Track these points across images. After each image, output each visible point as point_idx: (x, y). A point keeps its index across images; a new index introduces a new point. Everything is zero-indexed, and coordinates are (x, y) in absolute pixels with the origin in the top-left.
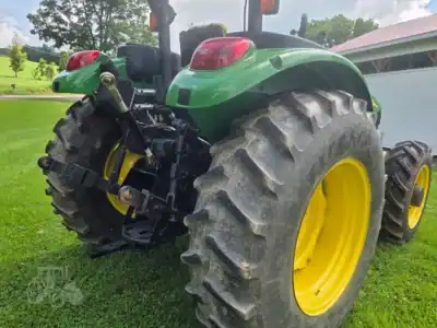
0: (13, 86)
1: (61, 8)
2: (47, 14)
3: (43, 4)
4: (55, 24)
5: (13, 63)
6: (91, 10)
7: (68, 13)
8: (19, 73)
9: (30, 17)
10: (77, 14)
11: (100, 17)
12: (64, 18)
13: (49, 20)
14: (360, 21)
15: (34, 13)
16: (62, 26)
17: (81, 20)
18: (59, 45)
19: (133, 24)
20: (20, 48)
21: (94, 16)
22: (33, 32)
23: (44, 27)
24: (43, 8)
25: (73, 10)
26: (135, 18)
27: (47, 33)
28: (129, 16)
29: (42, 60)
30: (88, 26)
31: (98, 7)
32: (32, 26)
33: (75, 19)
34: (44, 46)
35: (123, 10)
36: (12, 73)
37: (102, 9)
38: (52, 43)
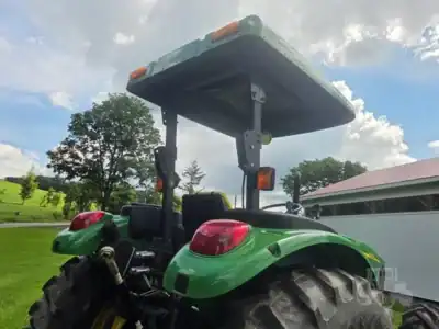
0: (17, 214)
1: (78, 147)
2: (65, 152)
3: (64, 143)
4: (71, 160)
5: (23, 192)
6: (106, 148)
7: (85, 151)
8: (27, 201)
9: (49, 153)
10: (93, 152)
11: (113, 155)
12: (80, 154)
13: (66, 156)
14: (348, 165)
15: (55, 150)
16: (77, 161)
17: (95, 157)
18: (70, 177)
19: (141, 161)
20: (34, 178)
21: (108, 154)
22: (49, 166)
23: (60, 162)
24: (63, 146)
25: (90, 149)
26: (144, 155)
27: (61, 167)
28: (139, 154)
29: (51, 189)
30: (101, 162)
31: (112, 146)
32: (49, 161)
33: (90, 156)
34: (57, 177)
35: (134, 149)
36: (20, 201)
37: (115, 149)
38: (64, 175)
